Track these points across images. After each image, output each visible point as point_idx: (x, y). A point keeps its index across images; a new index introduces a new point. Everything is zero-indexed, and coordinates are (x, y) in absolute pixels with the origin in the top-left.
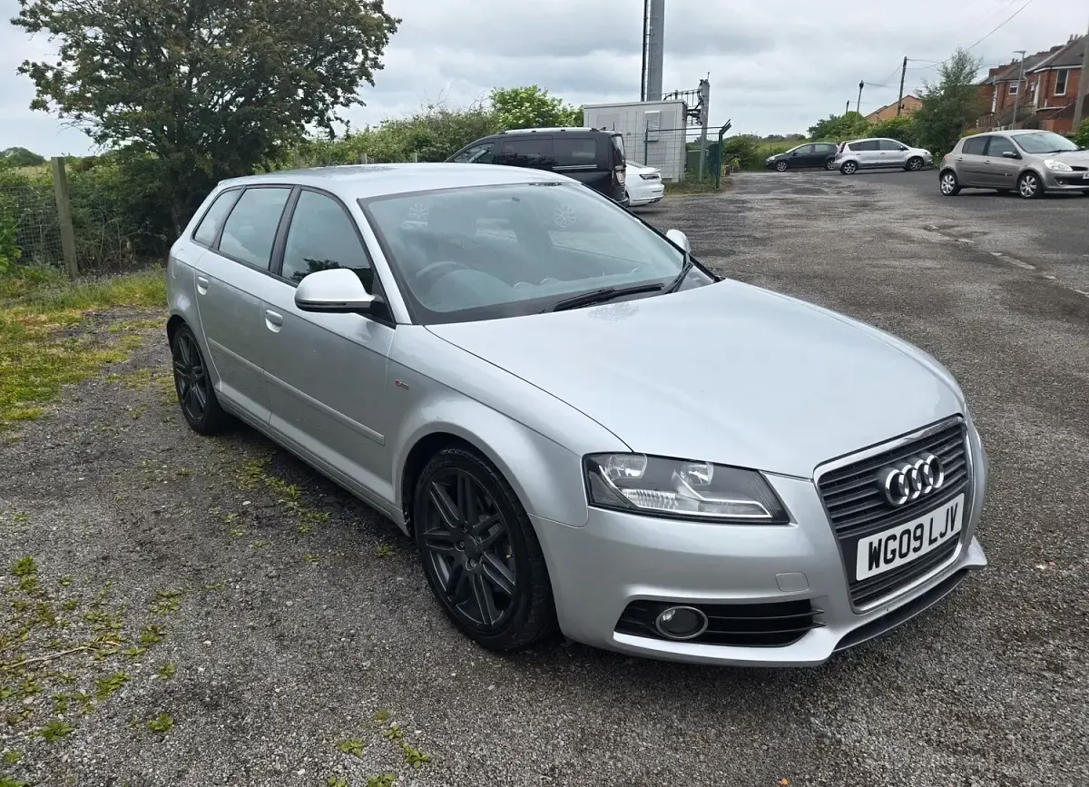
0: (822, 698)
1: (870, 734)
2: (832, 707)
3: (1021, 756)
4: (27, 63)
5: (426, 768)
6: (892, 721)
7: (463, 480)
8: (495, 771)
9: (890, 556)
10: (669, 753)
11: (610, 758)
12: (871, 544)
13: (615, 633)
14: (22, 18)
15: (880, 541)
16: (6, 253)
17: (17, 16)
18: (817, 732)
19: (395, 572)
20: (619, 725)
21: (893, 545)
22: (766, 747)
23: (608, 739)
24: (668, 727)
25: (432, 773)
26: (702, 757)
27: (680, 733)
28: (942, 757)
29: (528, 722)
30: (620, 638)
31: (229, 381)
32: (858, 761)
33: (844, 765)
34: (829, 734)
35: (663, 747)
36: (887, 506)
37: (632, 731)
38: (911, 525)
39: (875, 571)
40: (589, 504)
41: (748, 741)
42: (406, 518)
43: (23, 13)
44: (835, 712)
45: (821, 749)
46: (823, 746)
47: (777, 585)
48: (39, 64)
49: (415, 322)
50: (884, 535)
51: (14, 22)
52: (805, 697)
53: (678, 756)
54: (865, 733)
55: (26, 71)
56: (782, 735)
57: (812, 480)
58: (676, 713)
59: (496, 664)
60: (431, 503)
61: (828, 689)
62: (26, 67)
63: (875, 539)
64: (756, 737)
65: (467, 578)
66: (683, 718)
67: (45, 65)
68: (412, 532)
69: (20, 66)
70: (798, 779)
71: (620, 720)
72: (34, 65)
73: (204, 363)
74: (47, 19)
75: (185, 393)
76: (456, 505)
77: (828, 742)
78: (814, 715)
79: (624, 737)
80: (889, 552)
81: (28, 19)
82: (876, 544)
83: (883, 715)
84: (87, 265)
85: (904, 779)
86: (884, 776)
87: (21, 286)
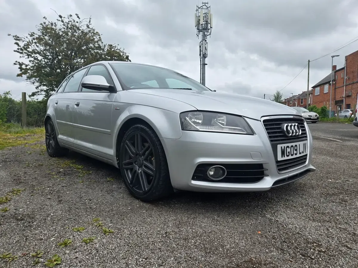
0: (269, 210)
1: (288, 218)
2: (273, 212)
3: (343, 222)
4: (16, 62)
5: (111, 235)
6: (295, 215)
7: (137, 135)
8: (141, 235)
9: (288, 154)
10: (214, 226)
11: (190, 229)
12: (282, 147)
13: (192, 181)
14: (18, 50)
15: (284, 147)
16: (2, 119)
17: (16, 49)
18: (269, 219)
19: (113, 185)
20: (194, 219)
21: (289, 150)
22: (251, 223)
23: (189, 223)
24: (213, 219)
25: (113, 236)
26: (227, 227)
27: (217, 220)
28: (316, 223)
29: (157, 220)
30: (194, 182)
31: (62, 134)
32: (286, 226)
33: (281, 227)
34: (274, 219)
35: (211, 225)
36: (285, 136)
37: (199, 221)
38: (294, 144)
39: (284, 159)
40: (182, 130)
41: (244, 222)
42: (117, 160)
43: (18, 49)
44: (274, 213)
45: (271, 223)
46: (272, 222)
47: (251, 157)
48: (21, 62)
49: (123, 90)
50: (286, 145)
51: (15, 51)
52: (263, 210)
53: (217, 227)
54: (287, 218)
55: (16, 64)
56: (256, 220)
57: (260, 121)
58: (216, 216)
59: (147, 206)
60: (126, 149)
61: (270, 208)
62: (16, 63)
63: (283, 145)
64: (247, 221)
65: (138, 174)
66: (218, 217)
67: (23, 63)
68: (119, 166)
69: (14, 63)
70: (264, 232)
71: (194, 218)
72: (19, 62)
73: (55, 131)
74: (26, 51)
75: (48, 144)
76: (134, 147)
77: (273, 221)
78: (267, 214)
79: (196, 223)
80: (288, 153)
81: (19, 51)
82: (283, 148)
83: (291, 213)
84: (29, 124)
85: (304, 230)
86: (297, 229)
87: (5, 128)
